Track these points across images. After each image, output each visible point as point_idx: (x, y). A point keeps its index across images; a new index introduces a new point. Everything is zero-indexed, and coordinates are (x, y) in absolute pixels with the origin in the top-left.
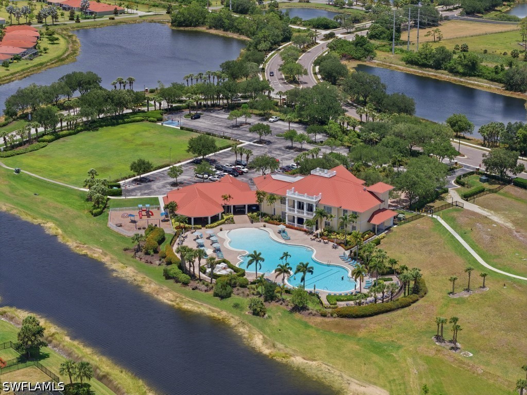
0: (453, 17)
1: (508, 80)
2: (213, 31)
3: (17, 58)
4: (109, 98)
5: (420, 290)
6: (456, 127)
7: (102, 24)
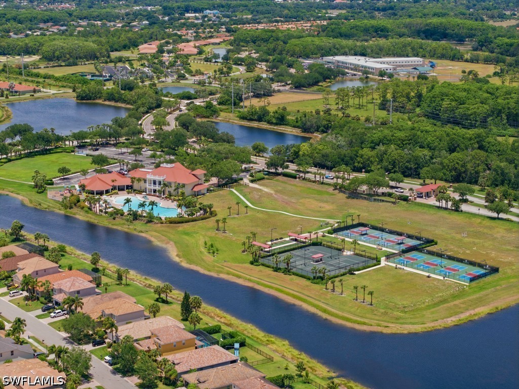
0: (285, 90)
1: (303, 126)
2: (107, 103)
4: (40, 137)
5: (213, 214)
6: (258, 150)
7: (25, 99)
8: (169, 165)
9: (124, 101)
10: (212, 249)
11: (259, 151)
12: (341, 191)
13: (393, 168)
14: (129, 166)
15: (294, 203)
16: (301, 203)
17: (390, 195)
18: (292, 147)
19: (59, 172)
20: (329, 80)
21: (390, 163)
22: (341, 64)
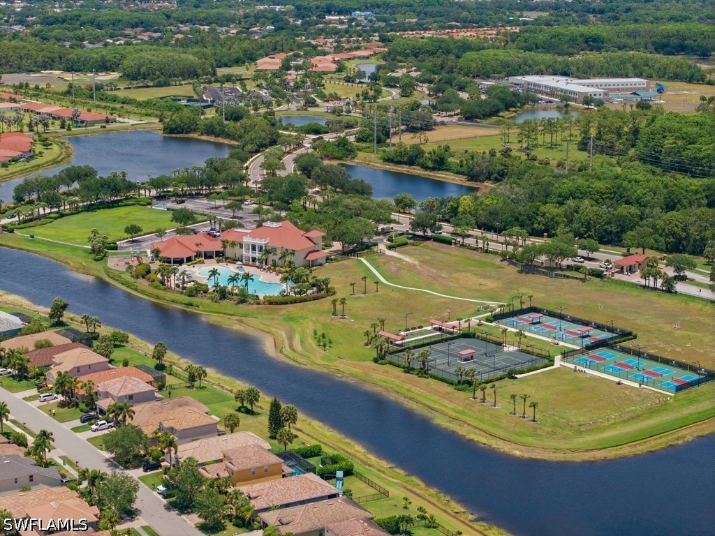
0: (451, 122)
1: (469, 172)
2: (205, 138)
3: (15, 160)
4: (105, 184)
5: (330, 292)
6: (402, 204)
7: (94, 132)
8: (275, 225)
9: (228, 136)
10: (323, 341)
11: (403, 206)
12: (511, 263)
13: (586, 232)
14: (223, 225)
15: (444, 278)
16: (454, 278)
17: (577, 269)
18: (449, 202)
19: (125, 232)
20: (513, 109)
21: (582, 224)
22: (532, 87)
